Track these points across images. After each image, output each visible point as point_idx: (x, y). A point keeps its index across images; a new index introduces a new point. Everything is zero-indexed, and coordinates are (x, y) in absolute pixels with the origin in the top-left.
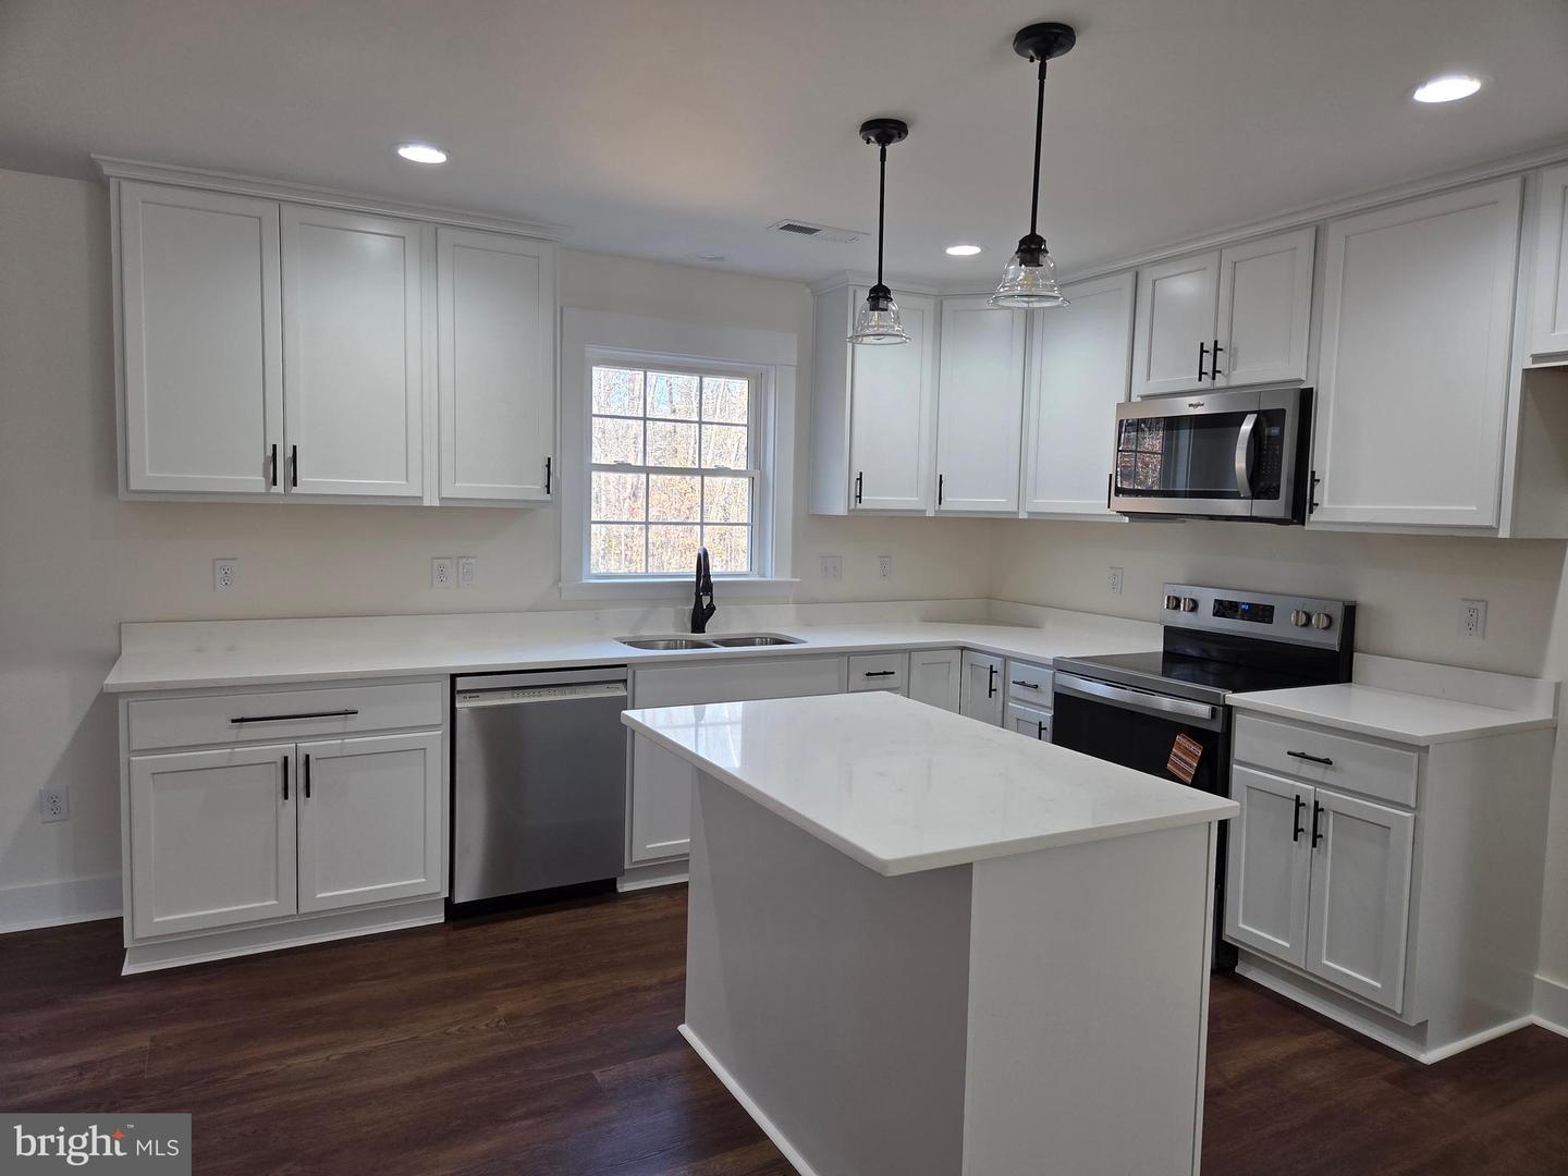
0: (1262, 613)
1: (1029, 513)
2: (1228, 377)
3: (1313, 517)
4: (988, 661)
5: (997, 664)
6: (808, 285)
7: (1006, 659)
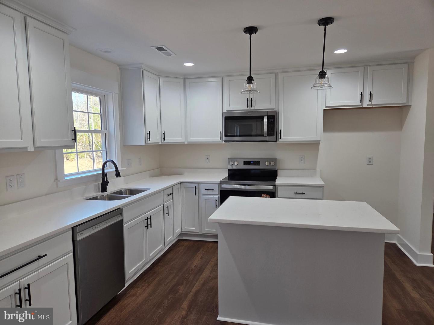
0: (257, 163)
1: (188, 142)
2: (254, 107)
3: (280, 140)
4: (194, 185)
5: (196, 185)
6: (119, 65)
7: (199, 183)
